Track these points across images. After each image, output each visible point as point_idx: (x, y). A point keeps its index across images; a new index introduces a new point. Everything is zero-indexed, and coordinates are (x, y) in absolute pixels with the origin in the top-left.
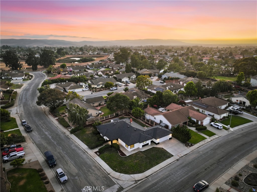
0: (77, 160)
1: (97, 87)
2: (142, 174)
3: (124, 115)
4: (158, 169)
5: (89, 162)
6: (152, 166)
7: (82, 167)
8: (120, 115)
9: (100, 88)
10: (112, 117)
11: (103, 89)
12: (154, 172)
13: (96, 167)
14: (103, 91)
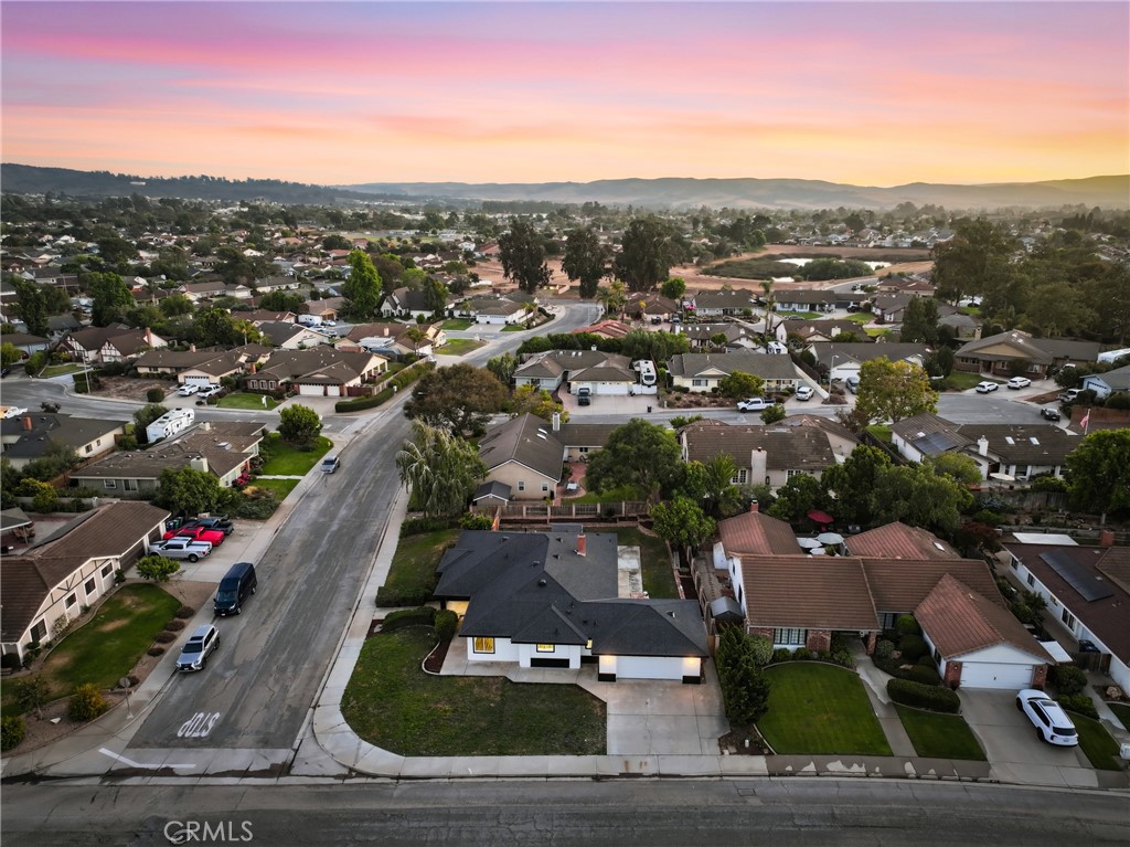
0: (301, 622)
1: (693, 389)
2: (402, 758)
3: (643, 520)
4: (471, 772)
5: (319, 646)
6: (467, 751)
7: (285, 649)
8: (622, 519)
9: (704, 393)
10: (585, 517)
11: (711, 402)
12: (444, 774)
13: (316, 666)
14: (705, 406)
